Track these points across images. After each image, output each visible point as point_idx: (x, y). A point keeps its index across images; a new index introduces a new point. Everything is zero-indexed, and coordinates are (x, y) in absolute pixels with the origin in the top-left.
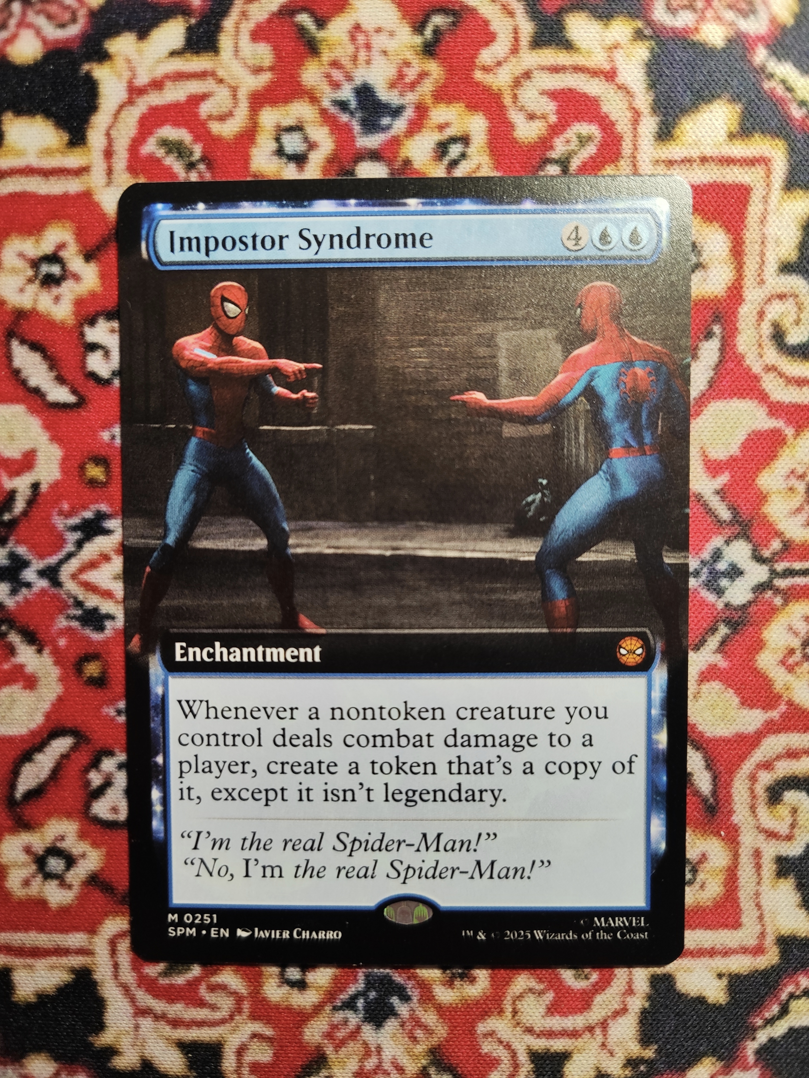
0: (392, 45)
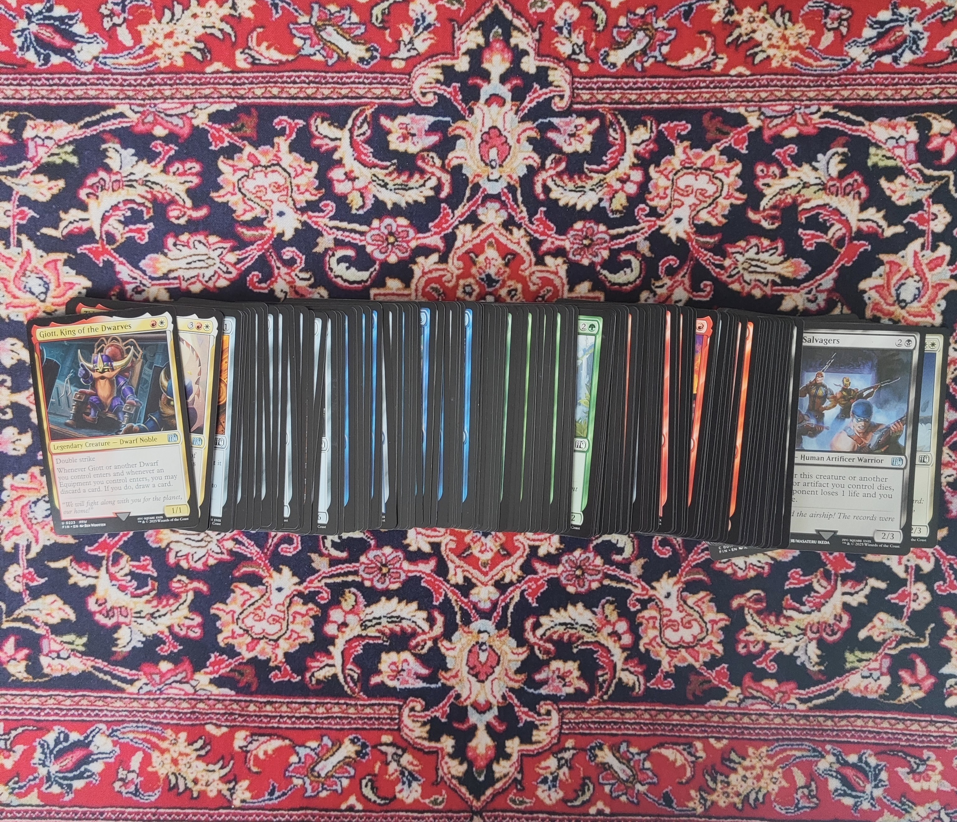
0: (496, 263)
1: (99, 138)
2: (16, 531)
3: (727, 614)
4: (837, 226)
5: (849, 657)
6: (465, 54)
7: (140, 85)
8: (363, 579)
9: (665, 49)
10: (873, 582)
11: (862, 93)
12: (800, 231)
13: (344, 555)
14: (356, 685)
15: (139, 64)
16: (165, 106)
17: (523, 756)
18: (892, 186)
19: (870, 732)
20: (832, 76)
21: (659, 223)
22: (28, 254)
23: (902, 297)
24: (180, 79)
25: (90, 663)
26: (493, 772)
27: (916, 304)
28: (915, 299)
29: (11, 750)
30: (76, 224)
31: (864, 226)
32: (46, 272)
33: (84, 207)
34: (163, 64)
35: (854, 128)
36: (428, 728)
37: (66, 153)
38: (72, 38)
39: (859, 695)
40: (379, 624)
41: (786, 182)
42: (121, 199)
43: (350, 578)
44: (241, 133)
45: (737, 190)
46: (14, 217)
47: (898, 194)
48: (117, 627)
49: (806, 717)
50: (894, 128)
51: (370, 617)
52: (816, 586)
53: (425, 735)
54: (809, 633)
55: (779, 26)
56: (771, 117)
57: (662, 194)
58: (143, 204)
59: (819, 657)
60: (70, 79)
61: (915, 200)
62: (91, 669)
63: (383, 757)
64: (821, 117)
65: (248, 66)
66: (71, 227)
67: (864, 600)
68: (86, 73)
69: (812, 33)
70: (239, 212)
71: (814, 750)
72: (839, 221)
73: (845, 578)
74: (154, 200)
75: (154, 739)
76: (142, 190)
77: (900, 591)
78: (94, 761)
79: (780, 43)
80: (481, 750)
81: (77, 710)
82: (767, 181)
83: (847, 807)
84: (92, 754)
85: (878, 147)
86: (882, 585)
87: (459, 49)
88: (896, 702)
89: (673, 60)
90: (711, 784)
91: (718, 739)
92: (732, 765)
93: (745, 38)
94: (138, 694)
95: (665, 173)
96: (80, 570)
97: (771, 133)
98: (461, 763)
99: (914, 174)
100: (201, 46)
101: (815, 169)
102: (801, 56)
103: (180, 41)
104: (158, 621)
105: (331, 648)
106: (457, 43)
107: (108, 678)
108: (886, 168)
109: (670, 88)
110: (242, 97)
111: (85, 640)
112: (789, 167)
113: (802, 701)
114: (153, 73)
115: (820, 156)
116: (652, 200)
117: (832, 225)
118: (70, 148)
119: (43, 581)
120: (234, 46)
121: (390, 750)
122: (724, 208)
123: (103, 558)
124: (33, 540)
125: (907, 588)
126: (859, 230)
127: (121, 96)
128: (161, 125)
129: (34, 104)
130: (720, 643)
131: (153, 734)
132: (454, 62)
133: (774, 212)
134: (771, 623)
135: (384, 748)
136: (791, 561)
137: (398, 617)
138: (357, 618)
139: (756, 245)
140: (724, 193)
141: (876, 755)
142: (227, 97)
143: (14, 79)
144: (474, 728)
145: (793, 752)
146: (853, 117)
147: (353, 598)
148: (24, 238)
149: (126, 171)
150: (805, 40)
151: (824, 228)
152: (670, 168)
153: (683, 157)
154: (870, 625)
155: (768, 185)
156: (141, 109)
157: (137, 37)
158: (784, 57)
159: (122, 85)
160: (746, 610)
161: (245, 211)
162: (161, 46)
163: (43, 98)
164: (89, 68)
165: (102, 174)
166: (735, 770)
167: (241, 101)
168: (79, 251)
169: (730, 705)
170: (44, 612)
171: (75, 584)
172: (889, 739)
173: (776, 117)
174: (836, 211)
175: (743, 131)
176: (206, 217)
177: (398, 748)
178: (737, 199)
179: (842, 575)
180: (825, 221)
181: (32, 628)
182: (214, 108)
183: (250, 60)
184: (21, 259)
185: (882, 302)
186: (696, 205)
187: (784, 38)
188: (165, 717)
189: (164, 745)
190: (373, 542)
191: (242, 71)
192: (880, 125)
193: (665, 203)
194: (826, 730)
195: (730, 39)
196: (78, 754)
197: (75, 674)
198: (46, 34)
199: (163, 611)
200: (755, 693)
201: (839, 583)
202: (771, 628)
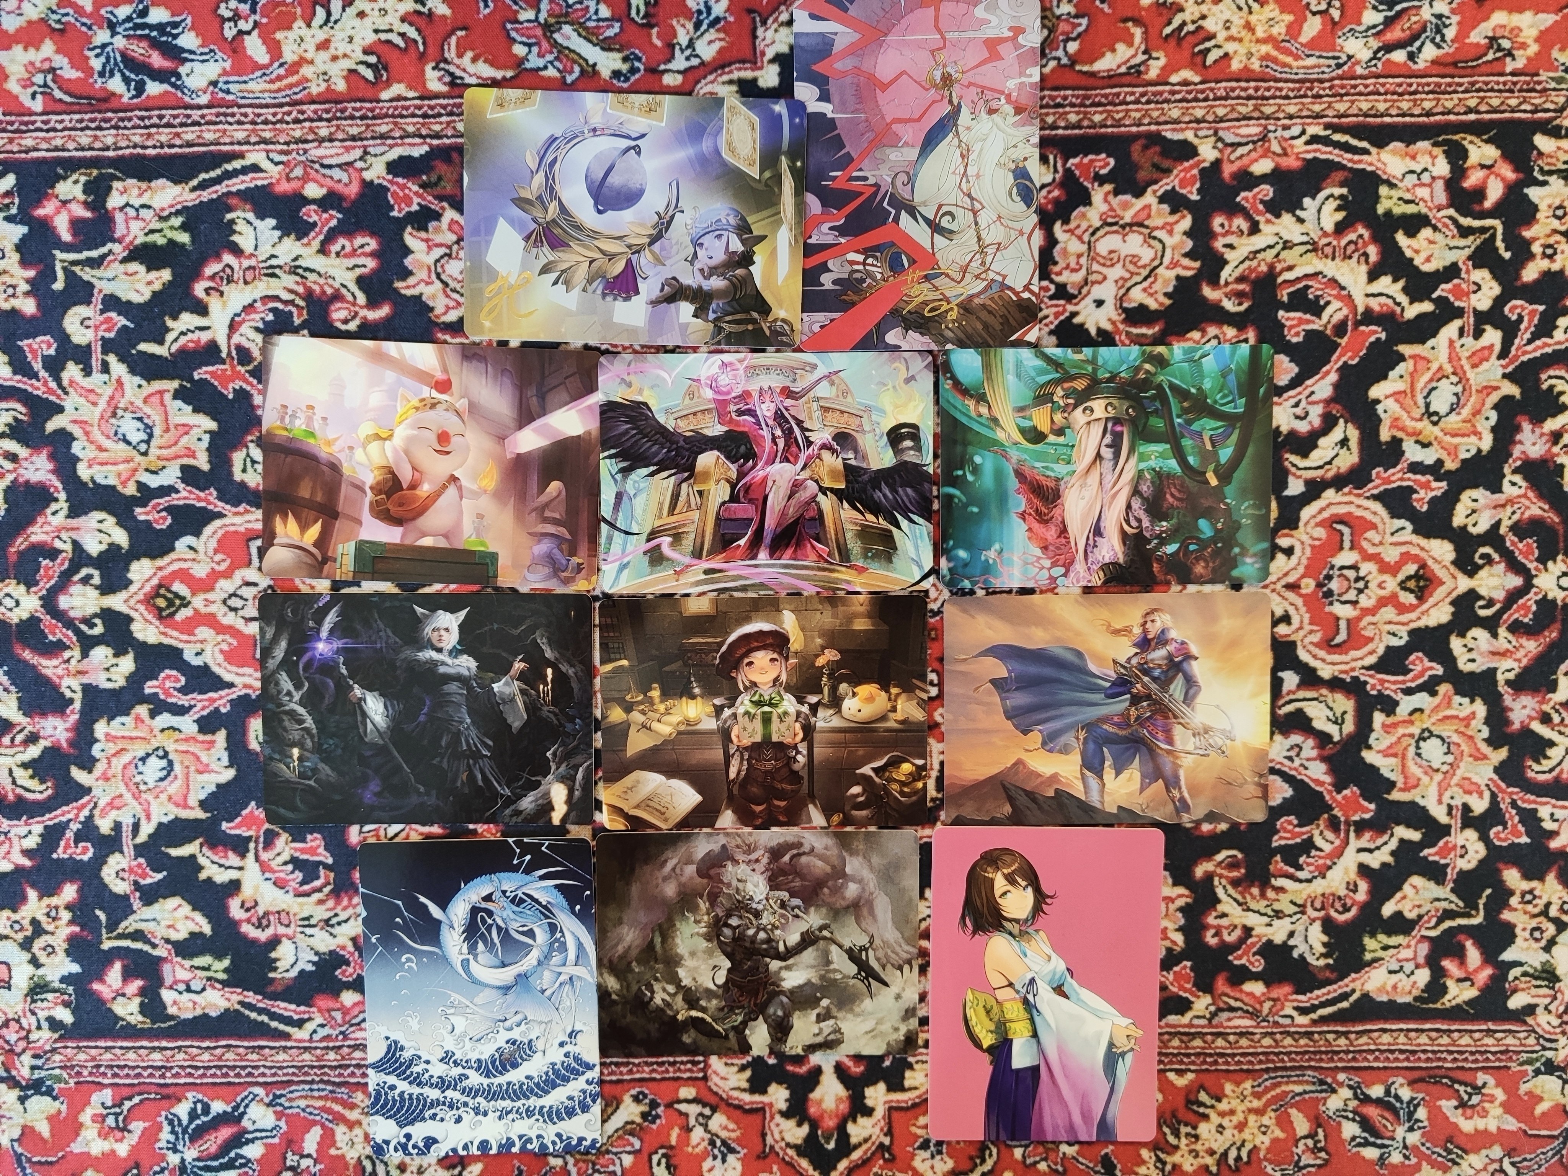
1: (221, 205)
2: (117, 802)
3: (1187, 887)
4: (1336, 304)
5: (1370, 943)
6: (772, 61)
7: (281, 121)
9: (1073, 47)
10: (1402, 832)
11: (1365, 106)
12: (1281, 313)
15: (279, 90)
16: (320, 152)
17: (891, 1110)
18: (1413, 242)
19: (1402, 1052)
20: (1321, 81)
21: (1070, 308)
22: (120, 383)
23: (1432, 409)
24: (343, 111)
25: (235, 998)
26: (848, 1136)
27: (1453, 417)
28: (1452, 410)
29: (125, 1129)
30: (190, 336)
31: (1375, 304)
32: (147, 410)
33: (202, 310)
34: (316, 88)
35: (1356, 157)
36: (748, 1073)
37: (172, 228)
38: (177, 54)
39: (1385, 998)
41: (1258, 242)
42: (257, 295)
44: (438, 190)
45: (1186, 255)
46: (97, 327)
47: (1423, 255)
48: (275, 942)
49: (1309, 1035)
50: (1413, 158)
52: (1319, 841)
53: (746, 1085)
54: (1309, 910)
55: (1240, 8)
56: (1232, 145)
57: (1073, 265)
58: (292, 302)
59: (1325, 945)
60: (175, 117)
61: (1447, 263)
62: (237, 1006)
63: (681, 1120)
64: (1307, 143)
65: (445, 89)
66: (183, 340)
67: (1390, 859)
68: (199, 107)
69: (1289, 18)
70: (439, 310)
71: (1322, 1082)
72: (1338, 297)
73: (1361, 827)
74: (309, 296)
75: (337, 1108)
76: (289, 281)
77: (1441, 843)
78: (249, 1142)
79: (1243, 33)
80: (829, 1104)
81: (220, 1067)
82: (1229, 240)
83: (1371, 1163)
84: (246, 1131)
85: (1392, 186)
86: (1415, 836)
87: (763, 54)
88: (1438, 1005)
89: (1085, 63)
90: (1171, 1139)
91: (1180, 1073)
92: (1202, 1110)
93: (1191, 27)
94: (311, 1040)
95: (1078, 232)
96: (216, 858)
97: (1234, 168)
98: (799, 1124)
99: (1446, 226)
100: (372, 59)
101: (1301, 221)
102: (1274, 53)
103: (340, 53)
104: (337, 930)
106: (760, 45)
107: (265, 1018)
108: (1404, 217)
109: (1082, 105)
110: (437, 136)
111: (226, 963)
112: (1260, 219)
113: (1303, 1011)
114: (301, 103)
115: (1307, 201)
116: (1059, 274)
117: (1328, 303)
118: (177, 221)
119: (159, 876)
120: (422, 57)
121: (693, 1110)
122: (1166, 282)
123: (249, 839)
124: (143, 816)
125: (1451, 839)
126: (1368, 311)
127: (253, 139)
128: (315, 181)
129: (122, 157)
130: (1180, 929)
131: (335, 1100)
132: (757, 73)
133: (1241, 287)
134: (1253, 897)
135: (683, 1107)
136: (1280, 806)
139: (1216, 337)
140: (1167, 260)
141: (1411, 1083)
142: (414, 135)
143: (92, 120)
144: (817, 1071)
145: (1291, 1087)
146: (1354, 142)
148: (112, 359)
149: (265, 251)
150: (1279, 30)
151: (1316, 308)
152: (1084, 225)
153: (1104, 208)
154: (1398, 895)
155: (1231, 246)
156: (284, 158)
157: (275, 49)
158: (1250, 55)
159: (253, 123)
160: (1216, 881)
161: (448, 308)
162: (312, 62)
163: (135, 146)
164: (204, 99)
165: (228, 258)
166: (1205, 1117)
167: (435, 142)
168: (196, 376)
169: (1196, 1022)
170: (164, 923)
171: (209, 879)
172: (1428, 1060)
173: (1240, 144)
174: (1334, 282)
175: (1192, 167)
176: (387, 320)
177: (705, 1105)
178: (1185, 268)
179: (1356, 823)
180: (1317, 298)
181: (147, 948)
182: (394, 154)
183: (447, 79)
184: (108, 391)
185: (1404, 416)
186: (1126, 280)
187: (1249, 27)
188: (353, 1074)
189: (353, 1115)
191: (437, 96)
192: (1394, 152)
193: (1078, 277)
194: (1337, 1053)
195: (1168, 30)
196: (225, 1133)
197: (213, 1014)
198: (138, 50)
199: (343, 916)
200: (1232, 1003)
201: (1352, 835)
202: (1253, 905)
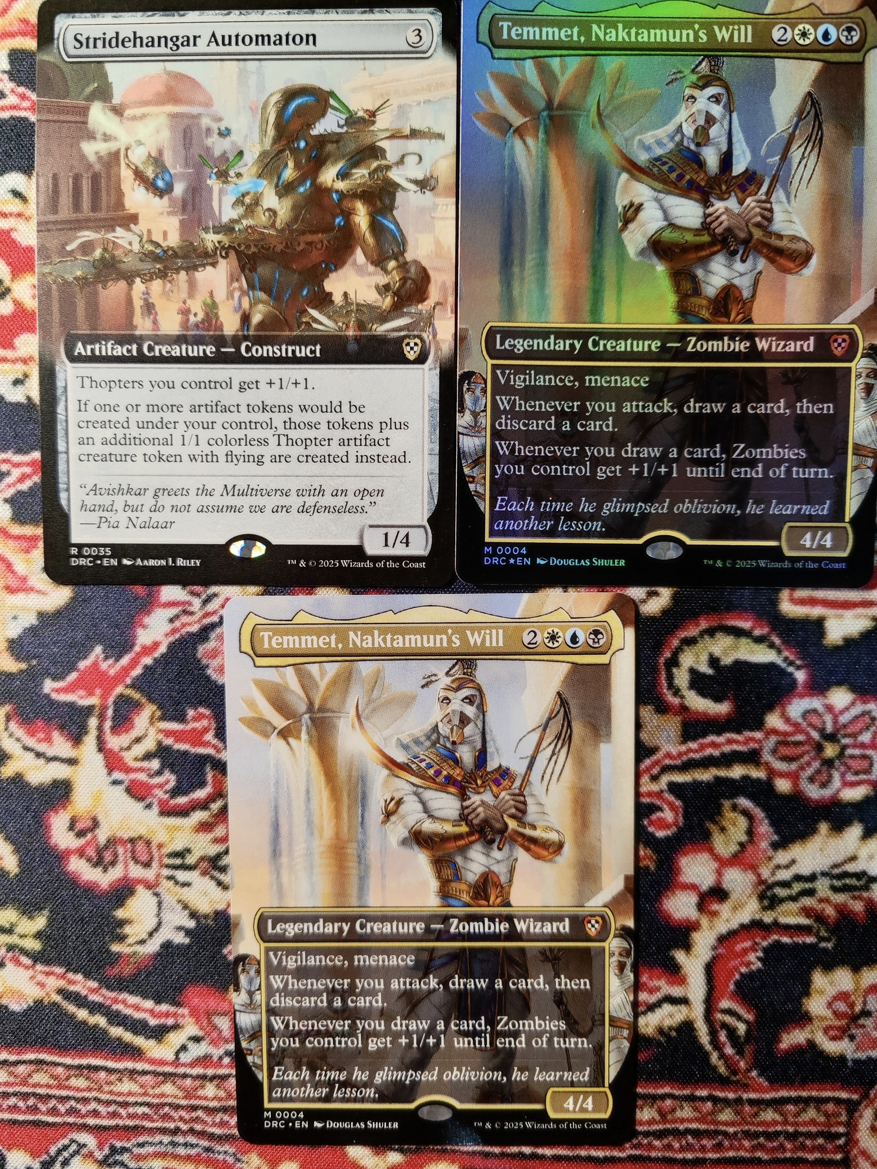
8: (772, 773)
13: (723, 708)
14: (740, 1052)
25: (53, 983)
40: (811, 892)
43: (737, 772)
48: (123, 890)
51: (784, 875)
62: (57, 998)
94: (176, 1062)
96: (31, 742)
105: (680, 956)
107: (101, 1021)
111: (40, 922)
123: (90, 709)
137: (860, 875)
138: (751, 877)
147: (742, 822)
171: (19, 777)
190: (801, 676)
197: (16, 1007)
